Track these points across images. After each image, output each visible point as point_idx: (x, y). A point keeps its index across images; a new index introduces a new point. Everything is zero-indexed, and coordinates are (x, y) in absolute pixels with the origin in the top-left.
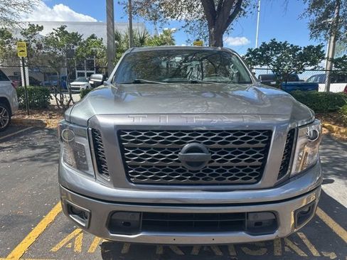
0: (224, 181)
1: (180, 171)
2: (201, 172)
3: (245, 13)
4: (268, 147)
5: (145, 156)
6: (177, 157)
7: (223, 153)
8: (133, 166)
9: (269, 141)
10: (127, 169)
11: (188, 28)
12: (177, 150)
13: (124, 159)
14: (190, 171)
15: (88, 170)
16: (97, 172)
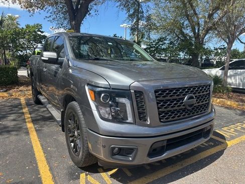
0: (199, 113)
2: (191, 110)
5: (169, 105)
7: (198, 98)
8: (163, 112)
10: (159, 114)
12: (182, 99)
13: (159, 108)
14: (188, 110)
15: (127, 119)
16: (138, 120)
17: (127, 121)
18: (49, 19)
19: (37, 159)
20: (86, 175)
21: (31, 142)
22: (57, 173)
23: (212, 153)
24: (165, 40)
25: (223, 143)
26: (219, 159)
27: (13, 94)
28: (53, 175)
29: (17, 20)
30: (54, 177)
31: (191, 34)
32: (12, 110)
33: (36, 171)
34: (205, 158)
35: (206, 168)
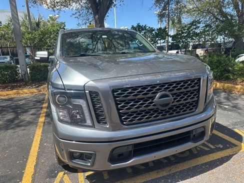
0: (180, 113)
1: (155, 111)
2: (167, 110)
3: (115, 5)
4: (199, 88)
5: (133, 105)
6: (153, 102)
7: (178, 96)
8: (125, 114)
9: (200, 85)
10: (120, 116)
11: (77, 15)
12: (153, 98)
13: (118, 110)
14: (161, 110)
15: (86, 122)
16: (96, 123)
17: (86, 124)
18: (75, 16)
19: (31, 153)
20: (64, 174)
21: (33, 137)
22: (40, 169)
23: (215, 159)
24: (199, 23)
25: (236, 146)
26: (221, 167)
27: (42, 90)
28: (35, 171)
29: (57, 20)
30: (34, 174)
31: (234, 13)
32: (35, 105)
33: (23, 166)
34: (203, 165)
35: (198, 176)
